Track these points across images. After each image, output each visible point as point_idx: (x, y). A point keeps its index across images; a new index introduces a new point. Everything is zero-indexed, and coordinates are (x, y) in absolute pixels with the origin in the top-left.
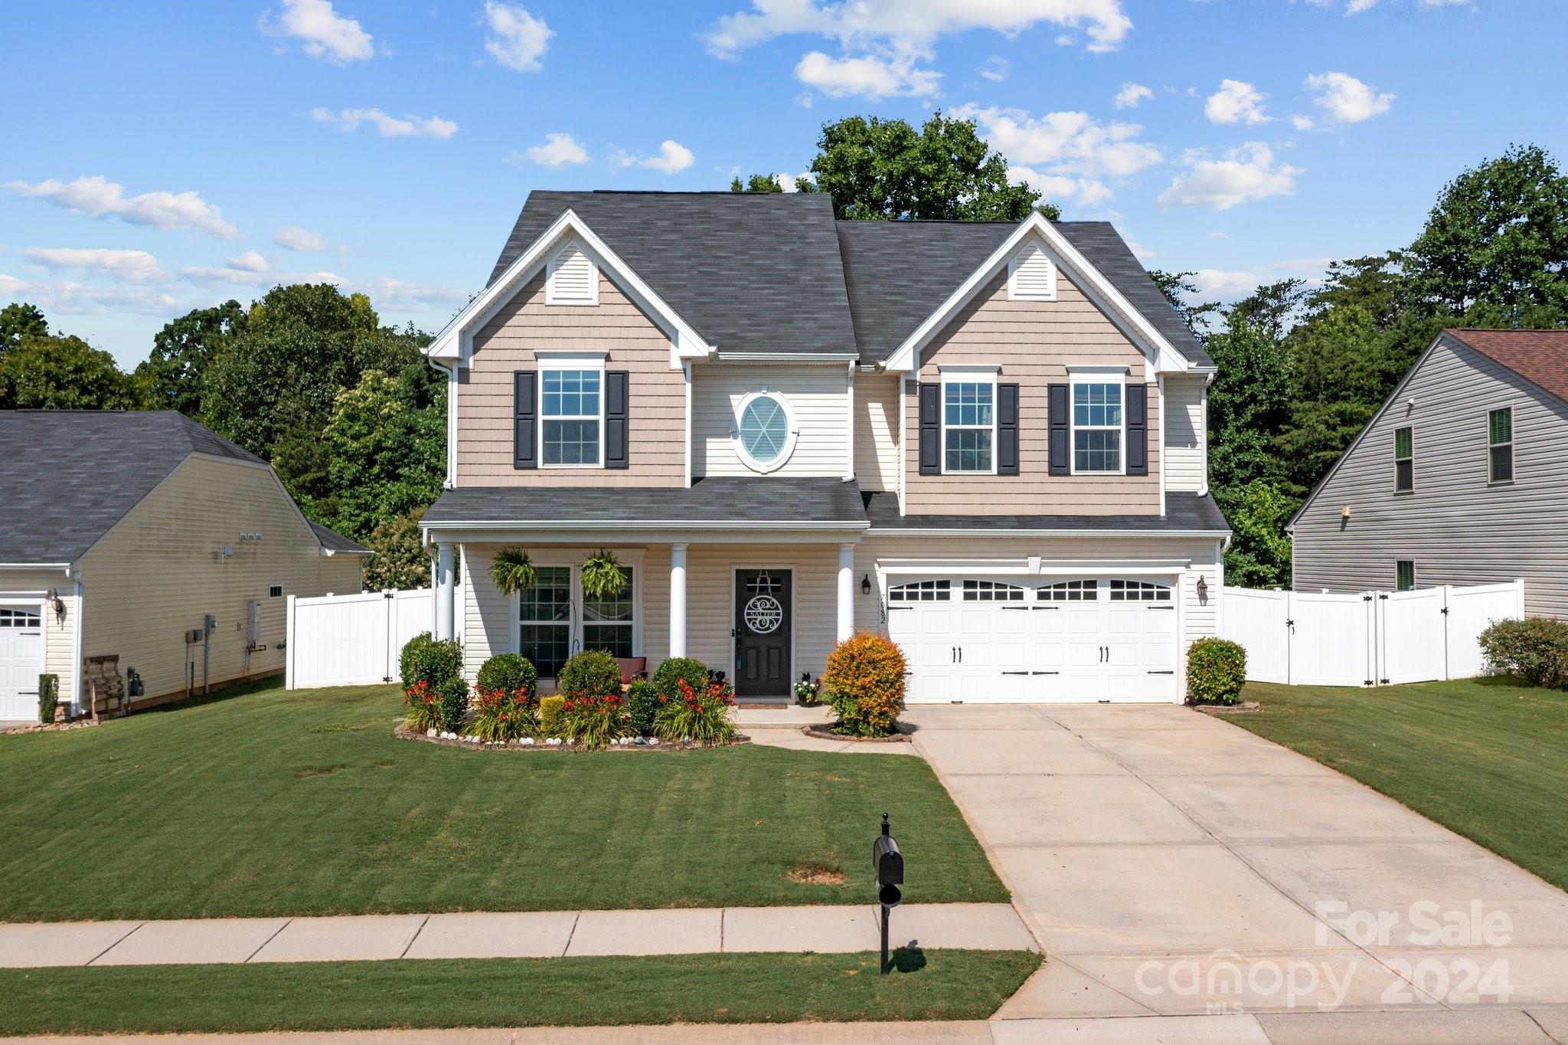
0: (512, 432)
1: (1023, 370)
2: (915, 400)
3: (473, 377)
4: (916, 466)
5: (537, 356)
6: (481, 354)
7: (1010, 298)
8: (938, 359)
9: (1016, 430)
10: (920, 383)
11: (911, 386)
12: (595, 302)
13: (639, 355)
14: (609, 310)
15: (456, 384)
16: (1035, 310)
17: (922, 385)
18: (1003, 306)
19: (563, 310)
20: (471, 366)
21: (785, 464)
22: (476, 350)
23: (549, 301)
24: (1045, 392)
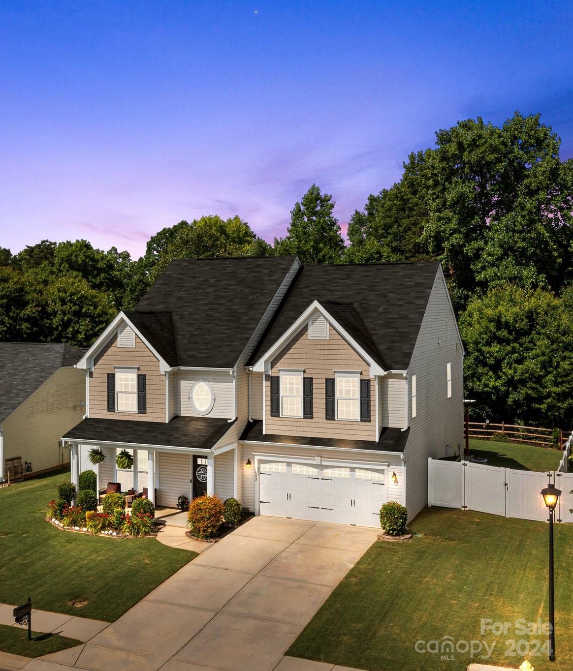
0: (107, 397)
1: (314, 371)
2: (269, 383)
3: (94, 375)
4: (269, 412)
5: (115, 368)
6: (97, 366)
7: (309, 338)
8: (278, 366)
9: (312, 398)
10: (271, 376)
11: (267, 377)
12: (134, 346)
13: (149, 368)
14: (139, 349)
15: (88, 377)
16: (319, 344)
17: (272, 377)
18: (307, 342)
19: (123, 350)
20: (93, 371)
21: (210, 412)
22: (95, 365)
23: (118, 346)
24: (324, 381)
